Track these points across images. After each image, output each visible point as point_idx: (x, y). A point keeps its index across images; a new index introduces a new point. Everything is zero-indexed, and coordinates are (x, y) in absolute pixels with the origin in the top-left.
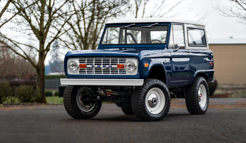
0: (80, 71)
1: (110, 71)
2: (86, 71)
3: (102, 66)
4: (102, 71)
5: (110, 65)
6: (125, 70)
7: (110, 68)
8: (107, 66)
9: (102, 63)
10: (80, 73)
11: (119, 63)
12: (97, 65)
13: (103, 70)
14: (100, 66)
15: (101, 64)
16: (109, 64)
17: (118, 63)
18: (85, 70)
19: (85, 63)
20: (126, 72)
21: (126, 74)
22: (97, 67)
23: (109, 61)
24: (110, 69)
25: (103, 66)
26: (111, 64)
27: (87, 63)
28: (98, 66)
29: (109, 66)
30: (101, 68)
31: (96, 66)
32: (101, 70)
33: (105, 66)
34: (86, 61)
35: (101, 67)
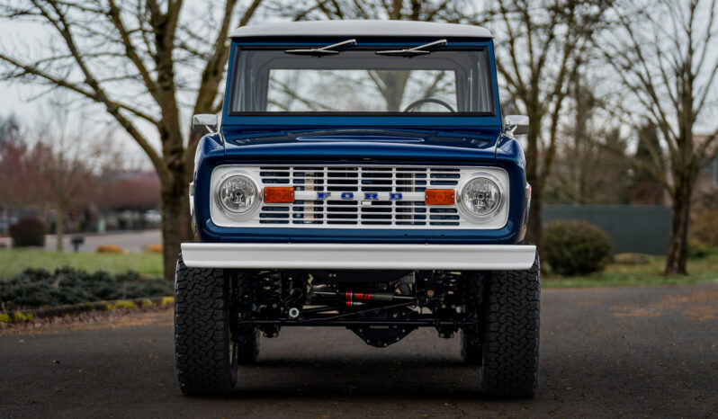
0: (261, 215)
1: (394, 213)
2: (291, 212)
3: (359, 195)
4: (359, 213)
5: (394, 191)
6: (455, 210)
7: (394, 202)
8: (383, 196)
9: (360, 185)
10: (261, 222)
11: (432, 182)
12: (340, 193)
13: (363, 210)
14: (351, 196)
15: (356, 189)
16: (390, 189)
17: (428, 186)
18: (287, 209)
19: (287, 181)
20: (458, 217)
21: (458, 224)
22: (340, 199)
23: (390, 175)
24: (394, 206)
25: (367, 196)
26: (398, 189)
27: (295, 181)
28: (343, 196)
29: (393, 196)
30: (356, 203)
31: (336, 195)
32: (356, 210)
33: (375, 196)
34: (291, 177)
35: (354, 199)
